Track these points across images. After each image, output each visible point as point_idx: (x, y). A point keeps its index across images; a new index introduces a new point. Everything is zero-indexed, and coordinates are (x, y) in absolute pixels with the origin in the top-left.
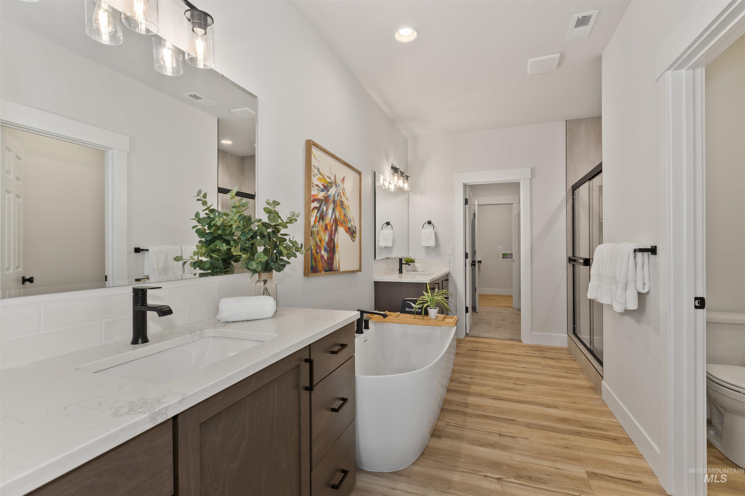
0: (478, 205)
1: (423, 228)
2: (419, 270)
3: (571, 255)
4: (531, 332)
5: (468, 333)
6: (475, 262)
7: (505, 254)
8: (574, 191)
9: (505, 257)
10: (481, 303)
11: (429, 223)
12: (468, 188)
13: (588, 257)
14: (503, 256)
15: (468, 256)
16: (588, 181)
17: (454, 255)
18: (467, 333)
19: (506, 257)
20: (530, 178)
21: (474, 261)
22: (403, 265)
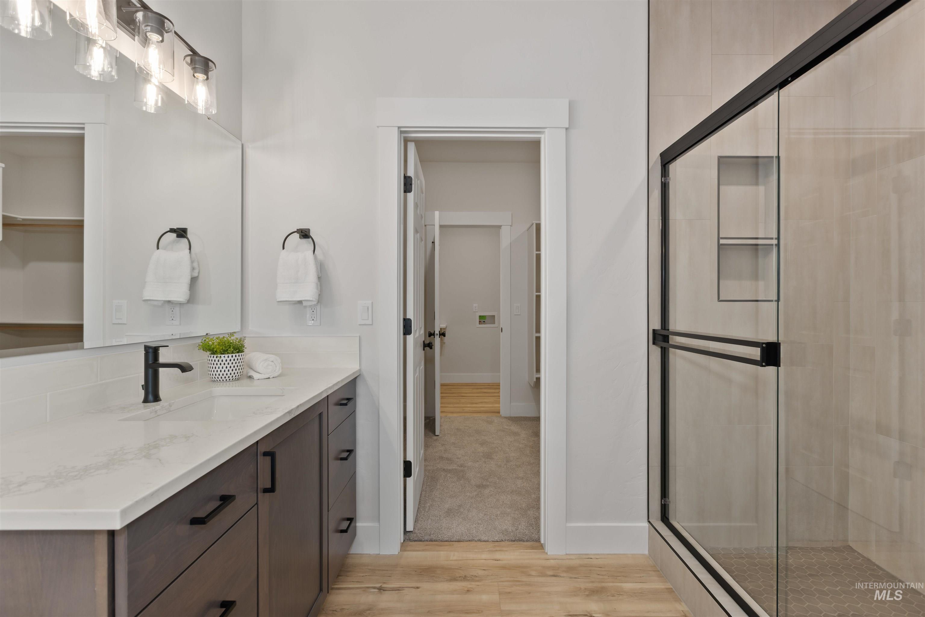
0: (441, 227)
1: (284, 248)
2: (256, 376)
3: (656, 325)
4: (566, 523)
5: (412, 530)
6: (434, 334)
7: (483, 316)
8: (667, 166)
9: (482, 321)
10: (446, 405)
11: (305, 234)
12: (412, 148)
13: (772, 338)
14: (481, 320)
15: (411, 327)
16: (778, 89)
17: (372, 325)
18: (408, 530)
19: (484, 322)
20: (567, 126)
21: (432, 332)
22: (161, 370)
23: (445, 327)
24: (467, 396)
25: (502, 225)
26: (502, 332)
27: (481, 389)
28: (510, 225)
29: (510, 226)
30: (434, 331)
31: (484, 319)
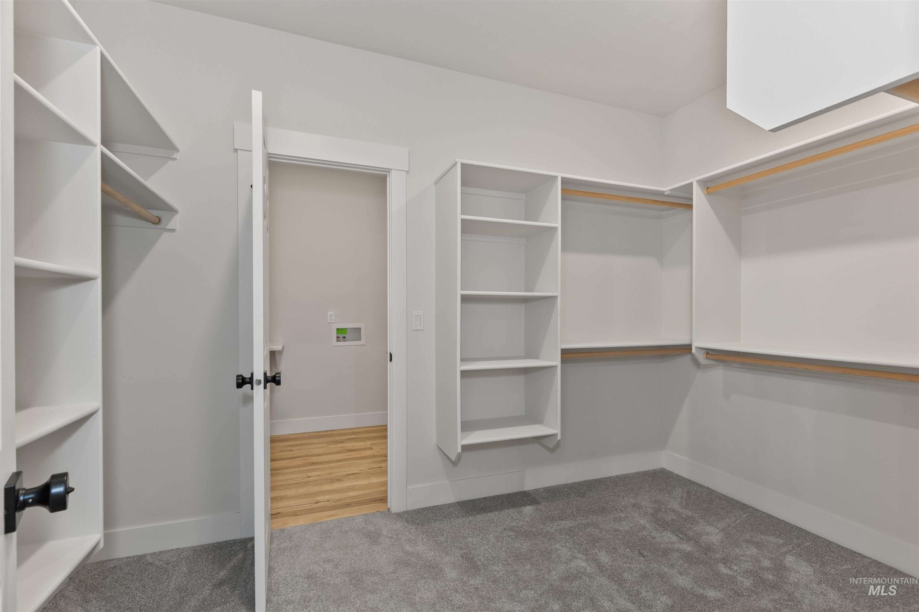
7: (342, 329)
9: (342, 336)
14: (339, 335)
23: (281, 349)
24: (320, 463)
25: (391, 169)
26: (391, 360)
27: (342, 442)
28: (407, 171)
29: (405, 173)
30: (252, 374)
31: (344, 334)
